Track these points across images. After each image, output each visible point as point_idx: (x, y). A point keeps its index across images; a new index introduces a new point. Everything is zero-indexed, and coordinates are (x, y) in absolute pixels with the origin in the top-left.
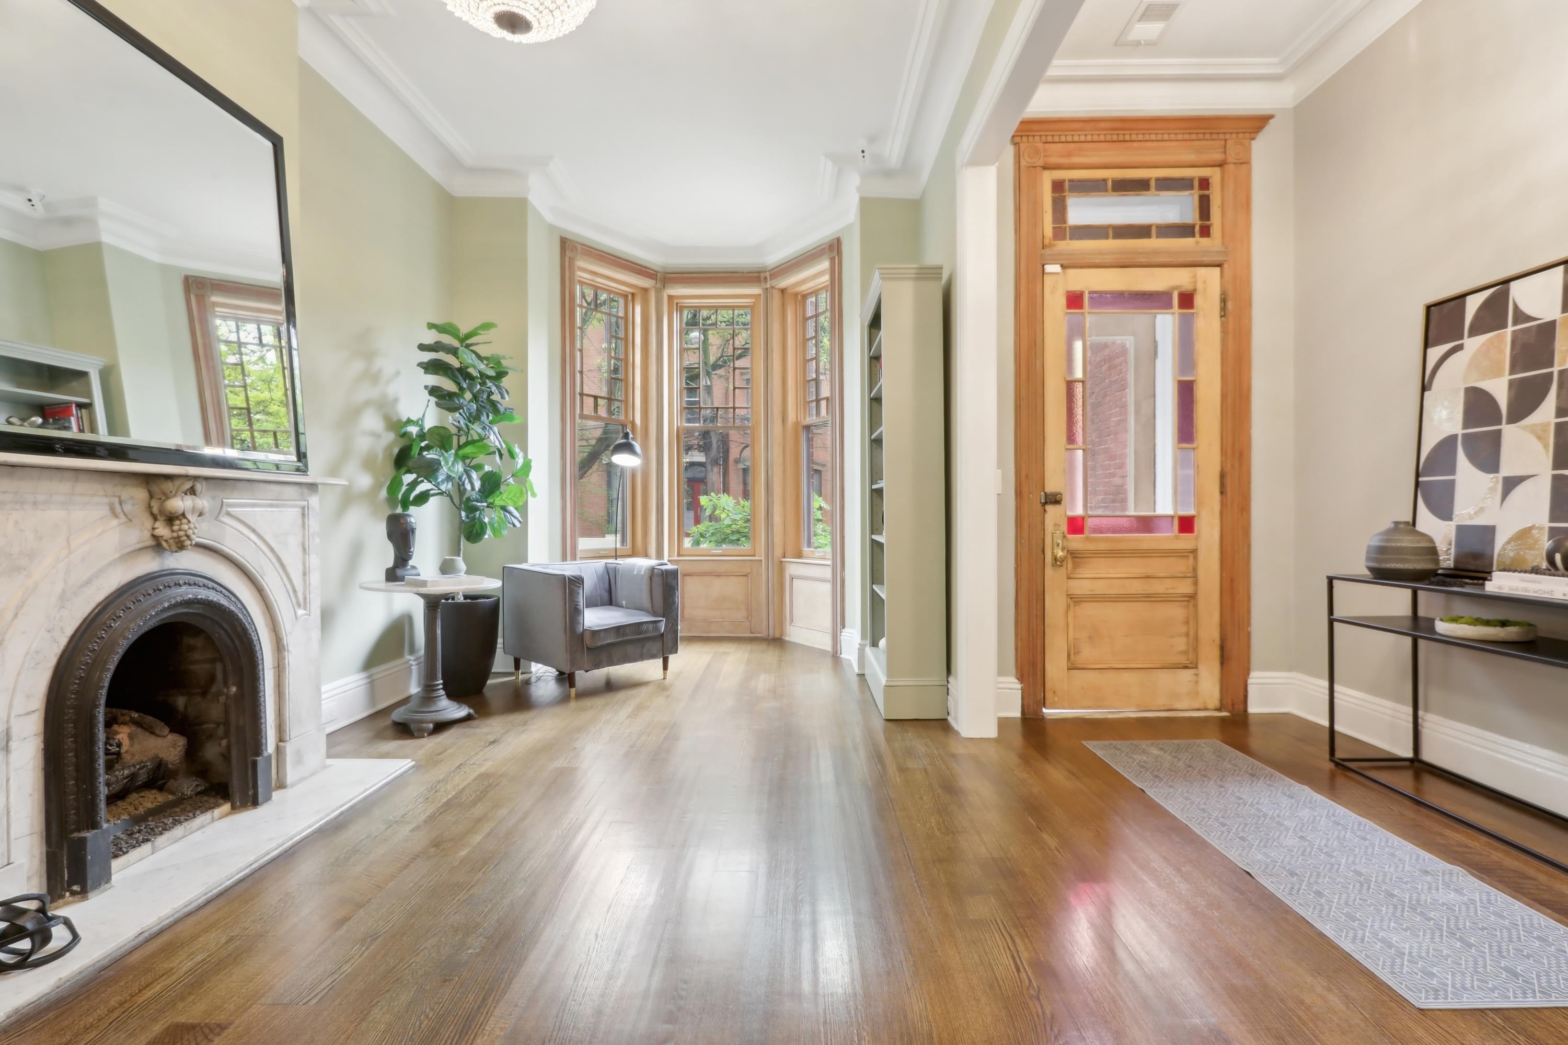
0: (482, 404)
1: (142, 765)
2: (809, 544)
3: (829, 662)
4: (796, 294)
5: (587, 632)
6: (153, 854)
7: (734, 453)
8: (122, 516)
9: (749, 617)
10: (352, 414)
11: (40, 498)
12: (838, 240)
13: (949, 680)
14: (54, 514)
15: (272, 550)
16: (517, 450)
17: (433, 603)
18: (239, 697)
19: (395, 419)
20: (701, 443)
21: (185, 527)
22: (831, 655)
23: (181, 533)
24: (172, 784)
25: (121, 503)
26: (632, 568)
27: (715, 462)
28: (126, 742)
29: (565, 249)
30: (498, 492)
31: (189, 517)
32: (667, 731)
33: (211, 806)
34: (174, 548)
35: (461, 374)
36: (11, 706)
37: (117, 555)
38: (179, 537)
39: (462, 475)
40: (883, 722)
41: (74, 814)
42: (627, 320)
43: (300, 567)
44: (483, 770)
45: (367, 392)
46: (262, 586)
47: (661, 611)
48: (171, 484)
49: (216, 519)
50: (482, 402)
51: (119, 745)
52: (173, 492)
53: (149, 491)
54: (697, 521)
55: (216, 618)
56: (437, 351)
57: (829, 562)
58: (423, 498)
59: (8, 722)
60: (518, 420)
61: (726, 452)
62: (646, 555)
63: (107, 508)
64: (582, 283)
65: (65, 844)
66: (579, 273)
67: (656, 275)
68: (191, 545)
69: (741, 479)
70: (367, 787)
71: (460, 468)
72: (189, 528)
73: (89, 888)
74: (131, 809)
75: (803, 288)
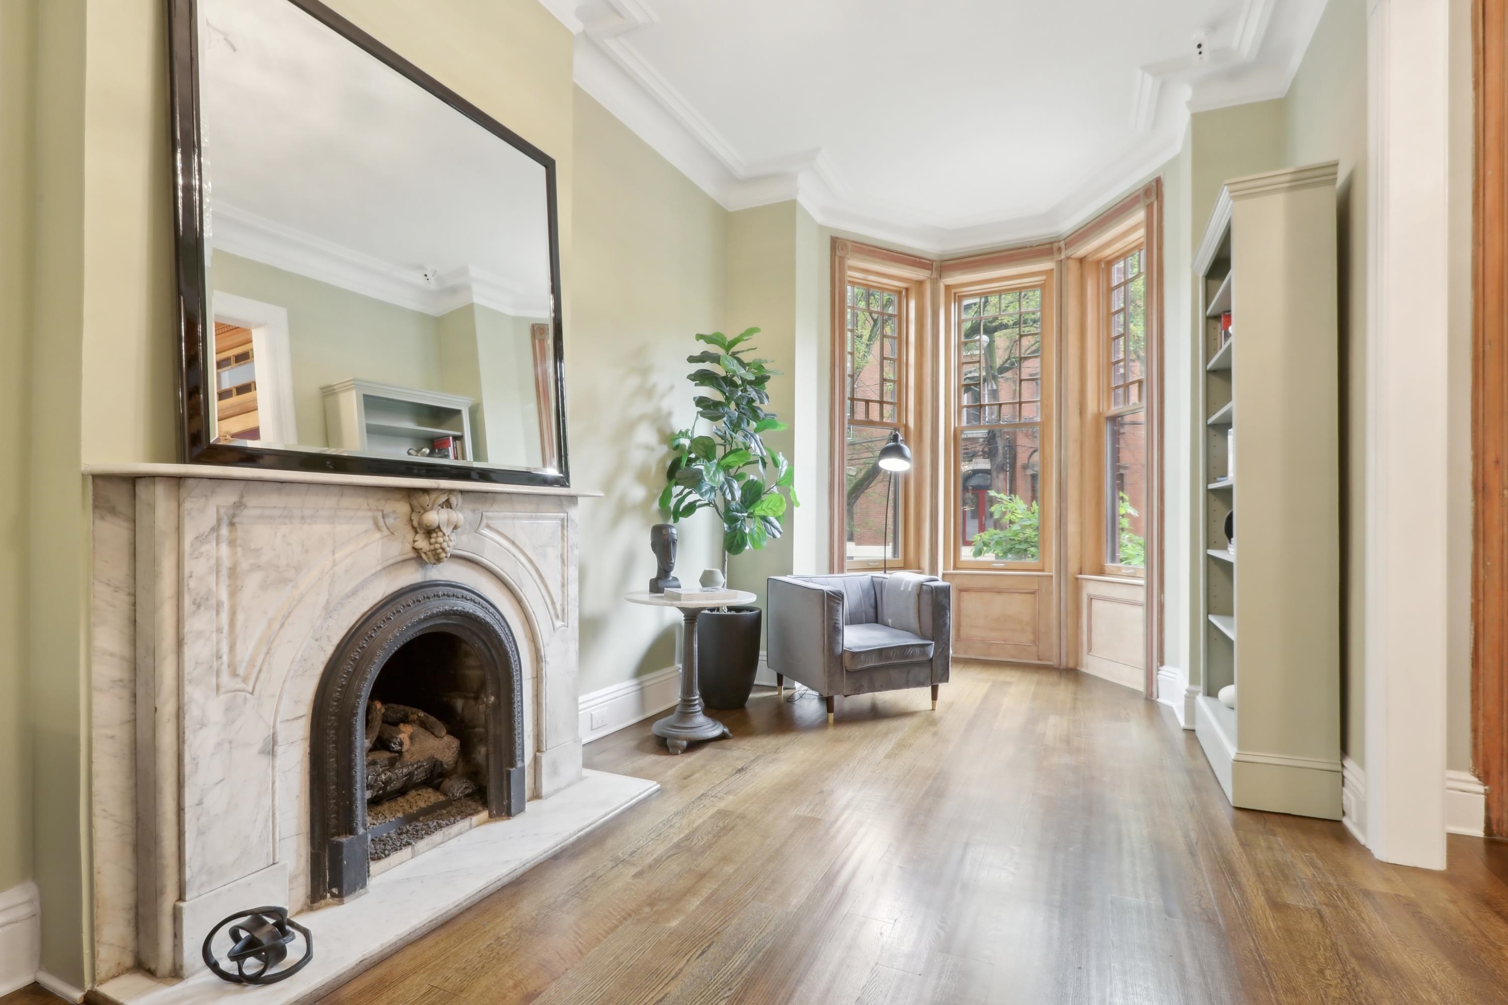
0: (743, 411)
1: (419, 764)
2: (1113, 559)
3: (1141, 705)
4: (1099, 262)
5: (846, 652)
6: (412, 858)
7: (1022, 458)
8: (384, 529)
9: (1036, 641)
10: (628, 428)
11: (308, 512)
12: (1158, 182)
13: (1346, 763)
14: (320, 529)
15: (531, 561)
16: (781, 458)
17: (692, 615)
18: (497, 706)
19: (668, 432)
20: (986, 449)
21: (440, 540)
22: (1144, 696)
23: (437, 546)
24: (447, 783)
25: (383, 517)
26: (899, 582)
27: (1001, 468)
28: (407, 742)
29: (835, 249)
30: (759, 502)
31: (444, 529)
32: (929, 782)
33: (471, 812)
34: (433, 561)
35: (725, 383)
36: (277, 711)
37: (379, 568)
38: (435, 550)
39: (724, 484)
40: (1231, 810)
41: (334, 818)
42: (901, 319)
43: (559, 578)
44: (722, 805)
45: (642, 407)
46: (521, 598)
47: (929, 633)
48: (427, 497)
49: (476, 531)
50: (743, 409)
51: (401, 744)
52: (430, 506)
53: (411, 505)
54: (982, 528)
55: (474, 629)
56: (704, 362)
57: (1142, 582)
58: (691, 509)
59: (274, 727)
60: (782, 427)
61: (1014, 458)
62: (919, 569)
63: (371, 522)
64: (853, 284)
65: (327, 846)
66: (850, 273)
67: (932, 265)
68: (446, 557)
69: (1029, 486)
70: (608, 810)
71: (721, 477)
72: (444, 541)
73: (344, 892)
74: (407, 807)
75: (1108, 252)
